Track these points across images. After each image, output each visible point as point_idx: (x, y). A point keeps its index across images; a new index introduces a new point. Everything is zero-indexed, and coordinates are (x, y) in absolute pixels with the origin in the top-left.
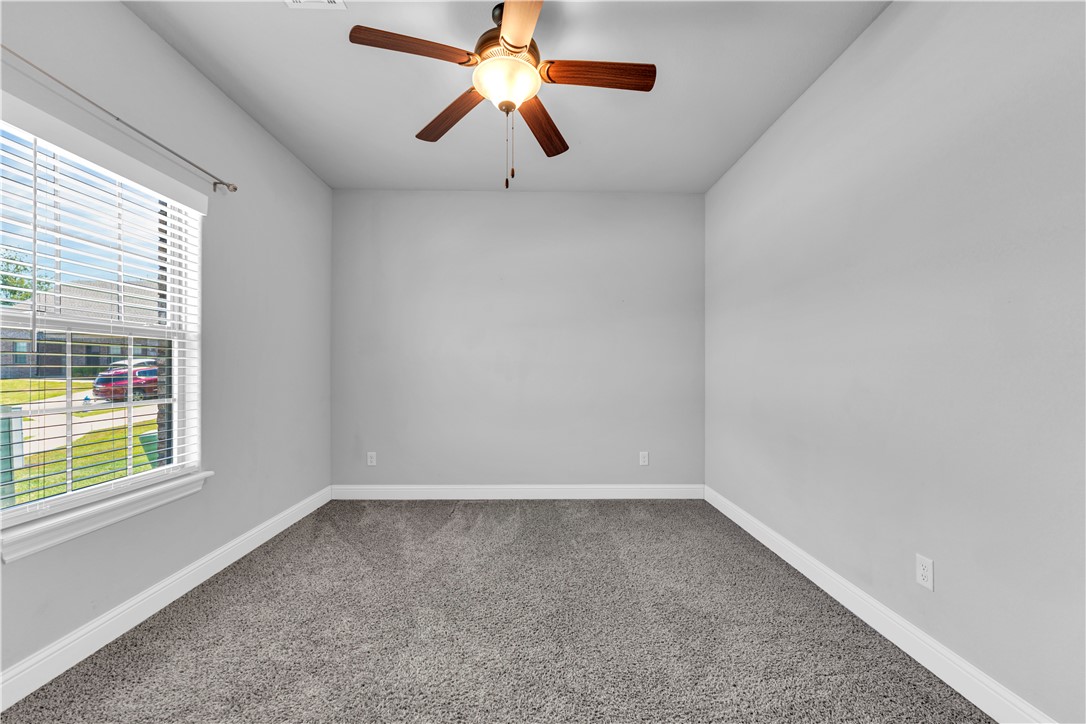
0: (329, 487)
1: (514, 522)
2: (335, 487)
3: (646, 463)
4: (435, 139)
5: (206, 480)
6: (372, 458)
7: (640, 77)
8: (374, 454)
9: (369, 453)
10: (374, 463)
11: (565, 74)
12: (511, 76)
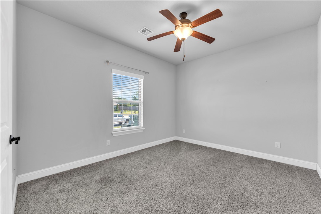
0: (175, 137)
1: (214, 155)
2: (177, 137)
3: (279, 147)
4: (179, 50)
5: (144, 129)
6: (184, 131)
7: (217, 14)
8: (184, 130)
9: (183, 130)
10: (184, 132)
11: (196, 24)
12: (182, 31)
